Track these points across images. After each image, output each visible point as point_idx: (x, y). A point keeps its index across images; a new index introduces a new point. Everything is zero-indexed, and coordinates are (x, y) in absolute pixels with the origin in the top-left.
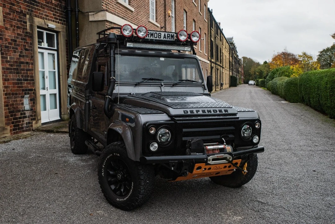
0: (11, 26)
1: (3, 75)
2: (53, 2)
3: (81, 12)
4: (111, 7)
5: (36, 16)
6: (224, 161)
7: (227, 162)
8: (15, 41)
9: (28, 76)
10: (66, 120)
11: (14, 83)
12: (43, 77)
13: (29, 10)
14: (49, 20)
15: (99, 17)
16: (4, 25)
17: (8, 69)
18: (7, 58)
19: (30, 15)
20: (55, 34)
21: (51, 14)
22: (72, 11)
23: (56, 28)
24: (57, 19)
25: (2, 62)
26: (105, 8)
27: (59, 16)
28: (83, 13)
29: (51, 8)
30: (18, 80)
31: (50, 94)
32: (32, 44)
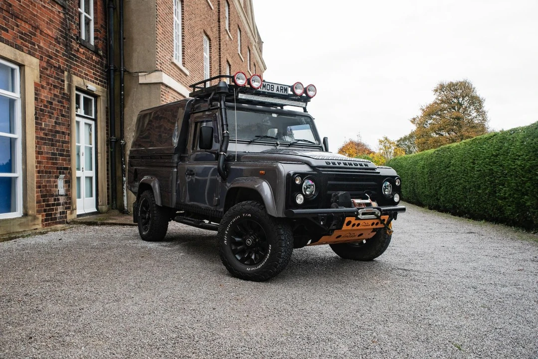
0: (48, 84)
1: (36, 146)
2: (94, 59)
3: (128, 72)
4: (165, 68)
5: (75, 74)
6: (373, 216)
7: (376, 217)
8: (51, 103)
9: (63, 150)
10: (104, 213)
11: (48, 158)
12: (78, 155)
13: (67, 65)
14: (88, 80)
15: (153, 78)
16: (40, 82)
17: (42, 139)
18: (41, 124)
19: (69, 72)
20: (93, 99)
21: (90, 72)
22: (115, 70)
23: (96, 91)
24: (97, 79)
25: (37, 129)
26: (160, 68)
27: (99, 76)
28: (129, 73)
29: (91, 65)
30: (53, 154)
31: (86, 177)
32: (69, 109)
